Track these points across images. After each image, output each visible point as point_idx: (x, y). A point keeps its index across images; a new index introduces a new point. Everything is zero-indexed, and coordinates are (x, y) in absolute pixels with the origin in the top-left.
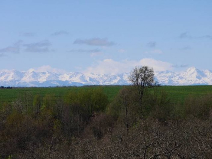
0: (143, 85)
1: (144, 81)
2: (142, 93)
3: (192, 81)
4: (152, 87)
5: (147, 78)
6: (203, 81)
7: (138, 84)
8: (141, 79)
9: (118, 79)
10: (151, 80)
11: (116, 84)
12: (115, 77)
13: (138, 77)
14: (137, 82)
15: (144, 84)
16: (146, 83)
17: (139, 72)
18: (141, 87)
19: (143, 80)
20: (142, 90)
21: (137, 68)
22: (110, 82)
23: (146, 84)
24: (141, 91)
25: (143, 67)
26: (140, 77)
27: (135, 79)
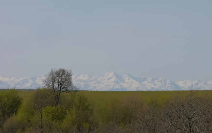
0: (59, 89)
1: (61, 86)
2: (59, 98)
3: (110, 85)
4: (69, 91)
5: (63, 82)
6: (122, 86)
7: (54, 88)
8: (58, 83)
9: (30, 83)
10: (68, 85)
11: (28, 88)
12: (27, 81)
13: (55, 81)
14: (53, 86)
15: (61, 89)
16: (63, 87)
17: (55, 75)
18: (57, 91)
19: (60, 84)
20: (59, 95)
21: (53, 71)
22: (22, 86)
23: (62, 89)
24: (57, 96)
25: (60, 71)
26: (57, 81)
27: (52, 83)
